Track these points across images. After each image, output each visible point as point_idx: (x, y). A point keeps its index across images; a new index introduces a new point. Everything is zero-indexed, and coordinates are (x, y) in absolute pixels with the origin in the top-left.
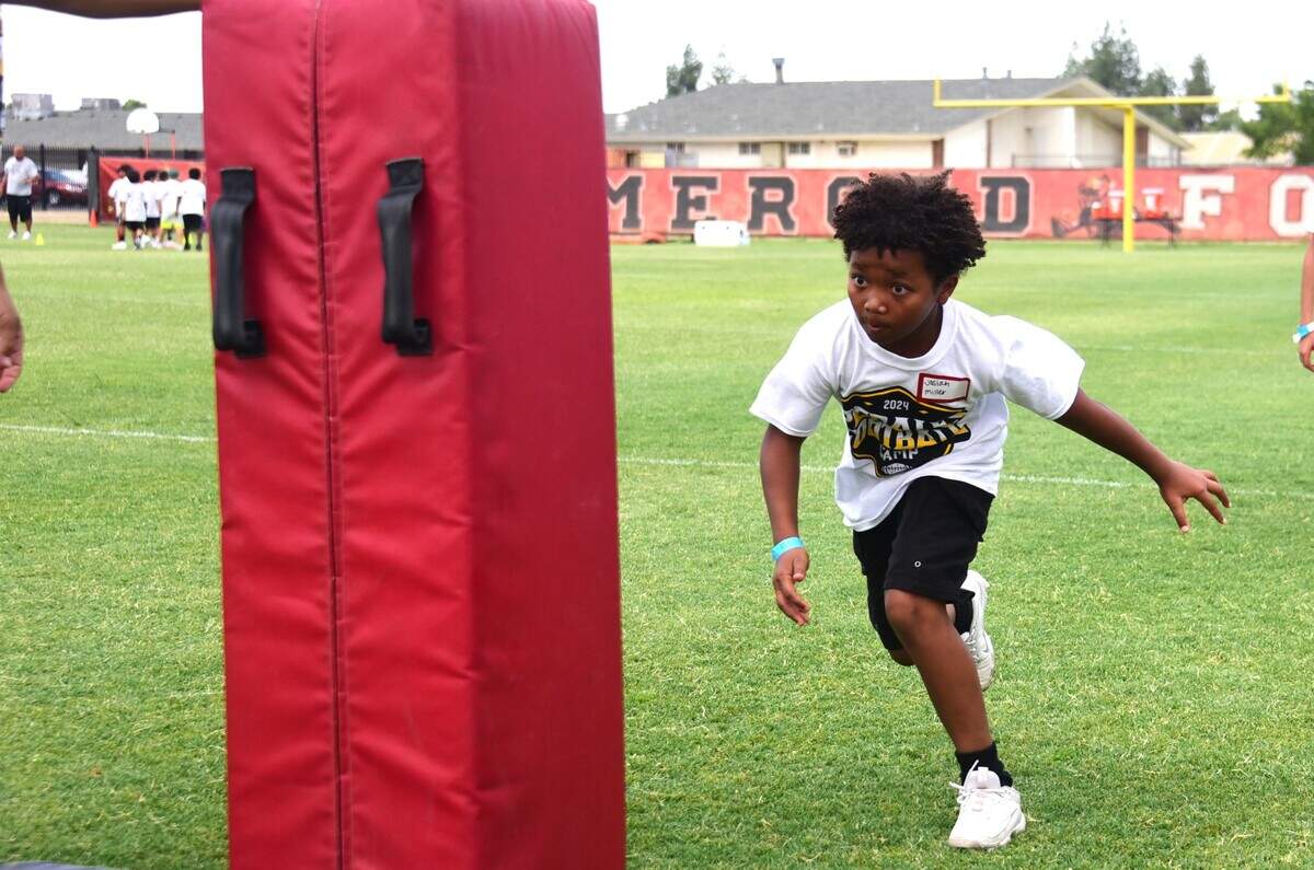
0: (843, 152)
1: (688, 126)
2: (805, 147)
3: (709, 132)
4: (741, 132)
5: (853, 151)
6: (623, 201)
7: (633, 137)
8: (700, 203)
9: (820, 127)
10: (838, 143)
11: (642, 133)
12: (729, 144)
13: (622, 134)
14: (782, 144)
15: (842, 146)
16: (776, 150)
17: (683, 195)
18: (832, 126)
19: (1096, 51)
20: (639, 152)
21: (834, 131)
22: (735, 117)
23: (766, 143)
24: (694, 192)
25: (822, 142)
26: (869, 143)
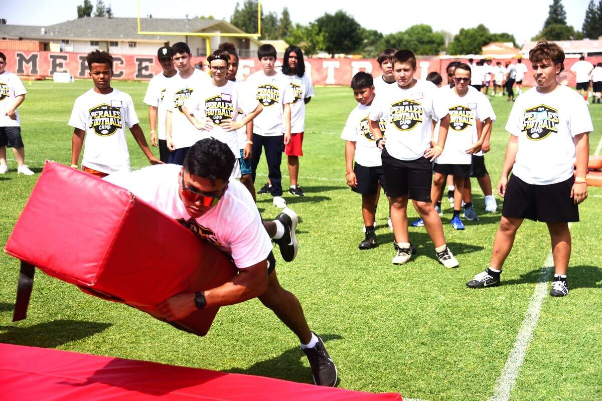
0: (131, 46)
1: (70, 33)
2: (115, 44)
3: (78, 36)
4: (91, 37)
5: (135, 46)
6: (31, 63)
7: (48, 37)
8: (61, 65)
9: (122, 36)
10: (129, 42)
11: (51, 35)
12: (86, 42)
13: (43, 36)
14: (107, 42)
15: (131, 44)
16: (105, 45)
17: (54, 62)
18: (126, 36)
19: (246, 6)
20: (49, 43)
21: (127, 38)
22: (89, 31)
23: (102, 41)
24: (58, 61)
25: (123, 42)
26: (141, 43)
